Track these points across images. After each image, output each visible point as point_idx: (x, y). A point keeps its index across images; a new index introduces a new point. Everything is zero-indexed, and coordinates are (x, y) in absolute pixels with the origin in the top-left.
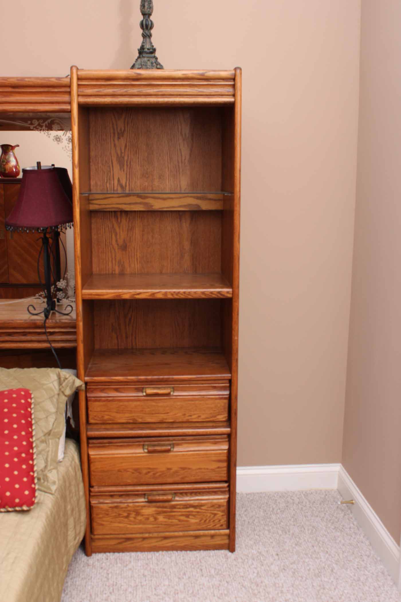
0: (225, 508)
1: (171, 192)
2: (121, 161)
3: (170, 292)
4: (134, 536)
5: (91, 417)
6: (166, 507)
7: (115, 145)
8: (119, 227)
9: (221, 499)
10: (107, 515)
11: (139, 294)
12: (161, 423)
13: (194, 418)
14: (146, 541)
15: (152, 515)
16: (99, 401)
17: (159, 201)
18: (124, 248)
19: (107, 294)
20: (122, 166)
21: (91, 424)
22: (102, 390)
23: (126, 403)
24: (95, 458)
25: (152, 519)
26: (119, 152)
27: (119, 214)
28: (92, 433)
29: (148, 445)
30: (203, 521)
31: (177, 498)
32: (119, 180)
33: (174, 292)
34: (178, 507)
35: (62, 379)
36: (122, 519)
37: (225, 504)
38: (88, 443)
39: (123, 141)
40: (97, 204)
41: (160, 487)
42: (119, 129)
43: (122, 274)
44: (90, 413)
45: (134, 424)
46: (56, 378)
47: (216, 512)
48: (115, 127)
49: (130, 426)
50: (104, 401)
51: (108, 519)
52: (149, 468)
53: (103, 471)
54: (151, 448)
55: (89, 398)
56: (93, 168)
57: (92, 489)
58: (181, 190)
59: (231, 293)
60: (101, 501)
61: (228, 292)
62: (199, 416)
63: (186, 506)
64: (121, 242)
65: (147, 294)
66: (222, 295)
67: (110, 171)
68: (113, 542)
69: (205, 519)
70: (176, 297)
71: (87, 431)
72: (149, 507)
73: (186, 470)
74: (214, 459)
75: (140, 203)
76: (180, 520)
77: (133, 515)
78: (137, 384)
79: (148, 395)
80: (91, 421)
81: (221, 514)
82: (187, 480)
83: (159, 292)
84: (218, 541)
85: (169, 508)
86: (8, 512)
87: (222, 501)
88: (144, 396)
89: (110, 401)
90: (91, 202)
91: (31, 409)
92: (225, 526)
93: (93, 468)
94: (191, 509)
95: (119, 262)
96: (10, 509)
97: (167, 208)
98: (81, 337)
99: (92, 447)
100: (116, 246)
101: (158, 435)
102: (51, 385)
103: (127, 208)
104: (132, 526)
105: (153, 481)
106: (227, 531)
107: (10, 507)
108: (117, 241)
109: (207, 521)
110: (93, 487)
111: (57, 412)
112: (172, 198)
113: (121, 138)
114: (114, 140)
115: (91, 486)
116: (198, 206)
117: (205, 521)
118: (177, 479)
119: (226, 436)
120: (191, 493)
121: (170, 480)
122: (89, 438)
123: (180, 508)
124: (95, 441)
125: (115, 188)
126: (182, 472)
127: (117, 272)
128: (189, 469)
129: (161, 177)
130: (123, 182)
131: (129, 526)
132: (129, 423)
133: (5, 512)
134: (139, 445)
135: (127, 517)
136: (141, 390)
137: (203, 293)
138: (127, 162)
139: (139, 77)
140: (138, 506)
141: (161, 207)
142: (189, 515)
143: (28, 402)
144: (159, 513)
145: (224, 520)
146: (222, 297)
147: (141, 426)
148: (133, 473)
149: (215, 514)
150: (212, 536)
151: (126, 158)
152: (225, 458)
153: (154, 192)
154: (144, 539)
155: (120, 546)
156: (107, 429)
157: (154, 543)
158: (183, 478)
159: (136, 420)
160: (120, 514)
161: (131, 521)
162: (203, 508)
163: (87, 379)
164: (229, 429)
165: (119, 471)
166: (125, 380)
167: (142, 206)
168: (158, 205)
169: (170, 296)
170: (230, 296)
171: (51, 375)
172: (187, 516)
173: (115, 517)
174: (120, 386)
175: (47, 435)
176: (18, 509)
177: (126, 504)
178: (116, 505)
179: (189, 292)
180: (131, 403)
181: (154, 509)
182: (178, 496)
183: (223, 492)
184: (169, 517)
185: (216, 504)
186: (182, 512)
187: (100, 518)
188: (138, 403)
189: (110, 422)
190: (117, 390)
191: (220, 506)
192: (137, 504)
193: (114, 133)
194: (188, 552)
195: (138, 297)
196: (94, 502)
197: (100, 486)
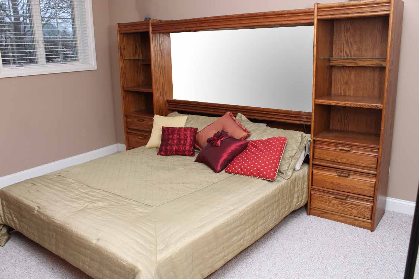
0: (370, 209)
1: (371, 58)
2: (347, 42)
3: (353, 104)
4: (328, 212)
5: (315, 155)
6: (342, 202)
7: (345, 36)
8: (345, 74)
9: (369, 205)
10: (317, 199)
11: (339, 103)
12: (345, 164)
13: (360, 164)
14: (333, 216)
15: (336, 204)
16: (319, 149)
17: (362, 62)
18: (346, 83)
19: (325, 102)
20: (347, 45)
21: (315, 158)
22: (321, 144)
23: (330, 152)
24: (316, 174)
25: (336, 206)
26: (347, 39)
27: (345, 67)
28: (315, 162)
29: (339, 172)
30: (359, 213)
31: (348, 199)
32: (346, 52)
33: (355, 104)
34: (348, 203)
35: (304, 137)
36: (323, 202)
37: (371, 208)
38: (313, 167)
39: (348, 34)
40: (333, 63)
41: (341, 192)
42: (347, 28)
43: (345, 95)
44: (315, 153)
45: (333, 162)
46: (300, 135)
47: (365, 210)
48: (345, 27)
49: (332, 162)
50: (321, 149)
51: (317, 201)
52: (338, 183)
53: (318, 180)
54: (338, 174)
55: (315, 147)
56: (334, 46)
57: (312, 187)
58: (375, 57)
59: (382, 106)
60: (316, 193)
61: (380, 106)
62: (363, 164)
63: (352, 204)
64: (345, 81)
65: (343, 104)
66: (377, 107)
67: (342, 47)
68: (319, 212)
69: (360, 212)
70: (355, 106)
71: (312, 161)
72: (335, 200)
73: (354, 187)
74: (368, 185)
75: (353, 63)
76: (348, 210)
77: (328, 202)
78: (335, 144)
79: (340, 150)
80: (315, 157)
81: (368, 212)
82: (354, 192)
83: (348, 103)
84: (365, 224)
85: (344, 203)
86: (264, 180)
87: (369, 206)
88: (339, 150)
89: (324, 150)
90: (331, 62)
91: (285, 145)
92: (369, 218)
93: (314, 178)
94: (354, 206)
95: (344, 90)
96: (265, 179)
97: (366, 65)
98: (313, 120)
99: (314, 169)
100: (342, 83)
101: (343, 168)
102: (298, 138)
103: (347, 65)
104: (327, 207)
105: (339, 189)
106: (371, 221)
107: (265, 178)
108: (343, 80)
109: (361, 213)
110: (313, 186)
111: (298, 149)
112: (368, 61)
113: (348, 32)
114: (344, 33)
115: (312, 185)
116: (381, 64)
117: (360, 213)
118: (350, 191)
119: (374, 175)
120: (355, 199)
121: (346, 190)
122: (313, 165)
123: (349, 204)
124: (316, 166)
125: (344, 56)
126: (352, 188)
127: (342, 94)
128: (356, 187)
129: (366, 50)
130: (348, 52)
131: (326, 206)
132: (332, 161)
133: (263, 179)
134: (335, 172)
135: (325, 202)
136: (337, 147)
137: (368, 105)
138: (350, 43)
139: (345, 5)
140: (331, 199)
141: (362, 65)
142: (353, 208)
143: (284, 142)
144: (339, 204)
145: (369, 215)
146: (377, 108)
147: (337, 163)
148: (330, 183)
149: (365, 211)
150: (364, 222)
151: (350, 41)
152: (374, 186)
153: (362, 57)
154: (332, 214)
155: (322, 215)
156: (321, 162)
157: (336, 217)
158: (352, 191)
159: (334, 160)
160: (322, 200)
161: (327, 204)
162: (360, 207)
163: (314, 138)
164: (376, 172)
165: (325, 181)
166: (331, 141)
167: (354, 64)
168: (361, 64)
169: (353, 106)
170: (381, 108)
171: (299, 134)
172: (352, 209)
173: (320, 201)
174: (329, 144)
175: (291, 157)
176: (267, 179)
177: (325, 197)
178: (321, 196)
179: (362, 105)
180: (332, 152)
181: (338, 202)
182: (349, 199)
183: (371, 202)
184: (344, 207)
185: (366, 207)
186: (350, 206)
187: (314, 200)
188: (335, 153)
189: (323, 159)
190: (327, 145)
191: (368, 208)
192: (330, 197)
193: (345, 30)
194: (351, 226)
195: (338, 105)
196: (312, 192)
197: (316, 186)
